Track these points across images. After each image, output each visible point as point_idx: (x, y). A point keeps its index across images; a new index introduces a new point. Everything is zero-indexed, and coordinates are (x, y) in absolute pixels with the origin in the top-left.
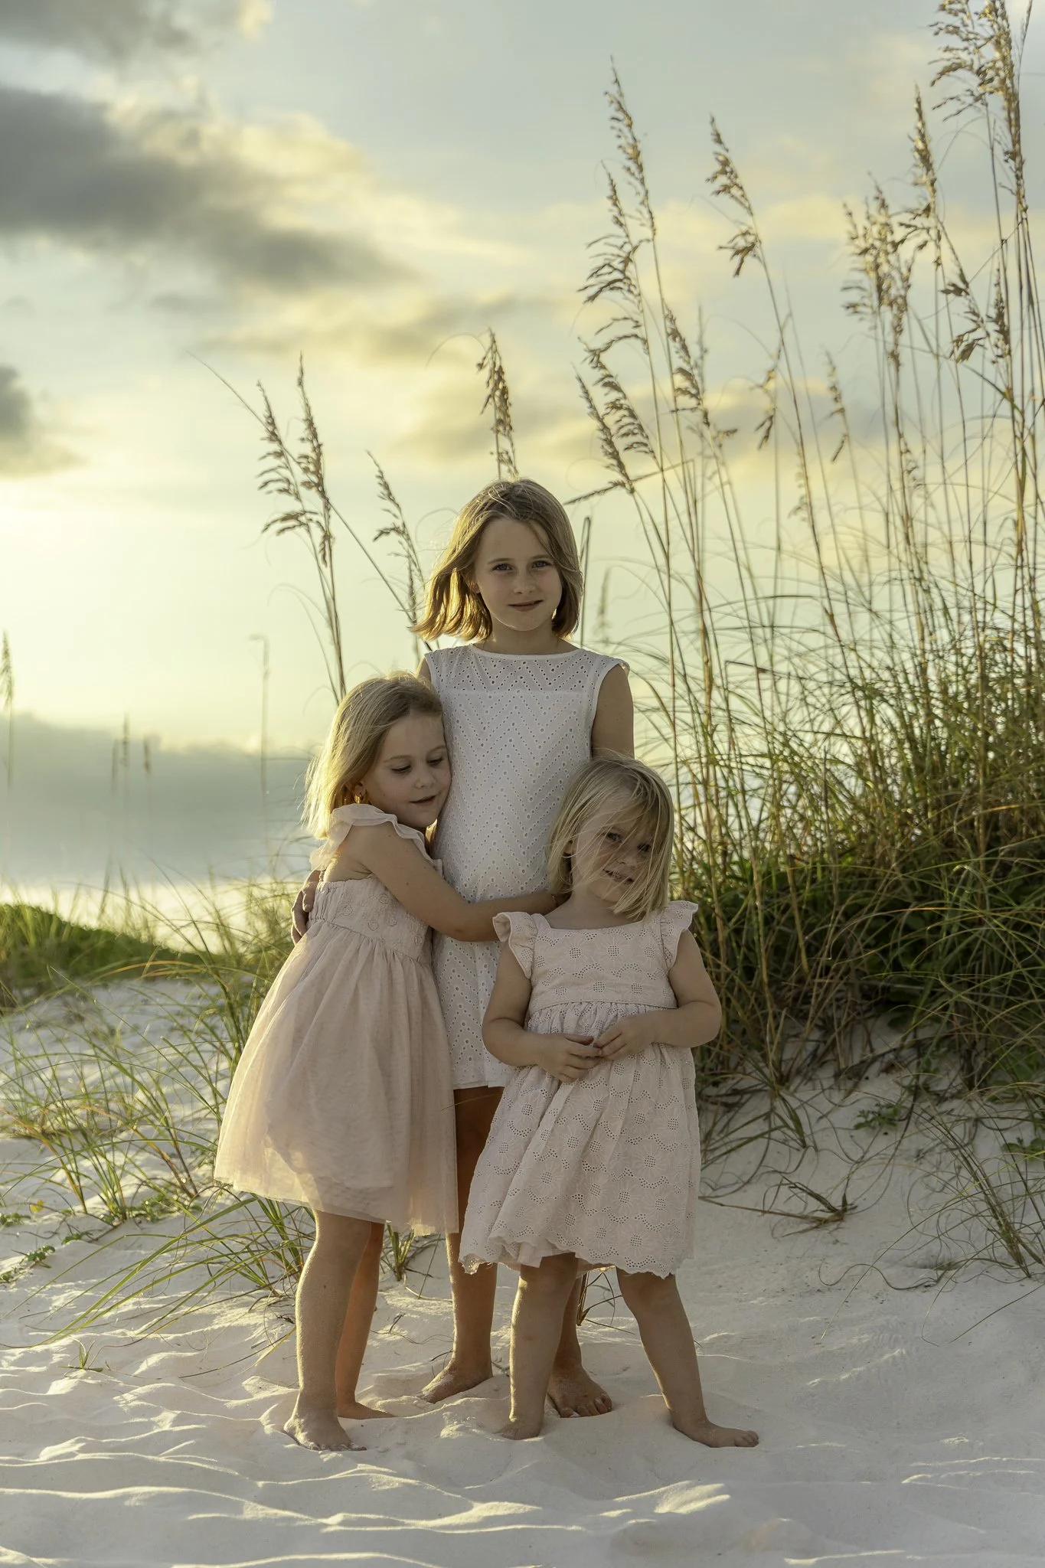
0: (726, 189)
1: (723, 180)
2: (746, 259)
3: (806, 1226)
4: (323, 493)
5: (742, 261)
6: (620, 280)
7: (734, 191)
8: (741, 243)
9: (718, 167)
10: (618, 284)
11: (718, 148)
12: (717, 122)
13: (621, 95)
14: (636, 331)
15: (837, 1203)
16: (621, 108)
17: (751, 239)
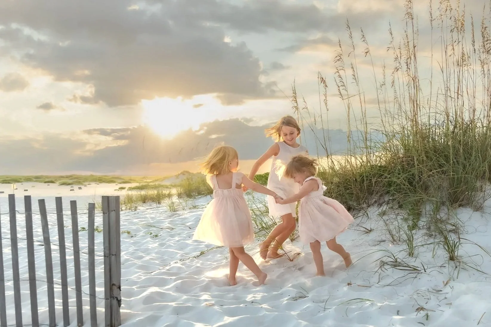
0: (364, 41)
1: (363, 39)
2: (367, 54)
3: (365, 233)
4: (297, 102)
5: (366, 54)
6: (340, 59)
7: (365, 41)
8: (366, 51)
9: (362, 37)
10: (340, 60)
11: (362, 33)
12: (362, 28)
13: (348, 23)
14: (343, 69)
15: (370, 229)
16: (348, 26)
17: (368, 50)
